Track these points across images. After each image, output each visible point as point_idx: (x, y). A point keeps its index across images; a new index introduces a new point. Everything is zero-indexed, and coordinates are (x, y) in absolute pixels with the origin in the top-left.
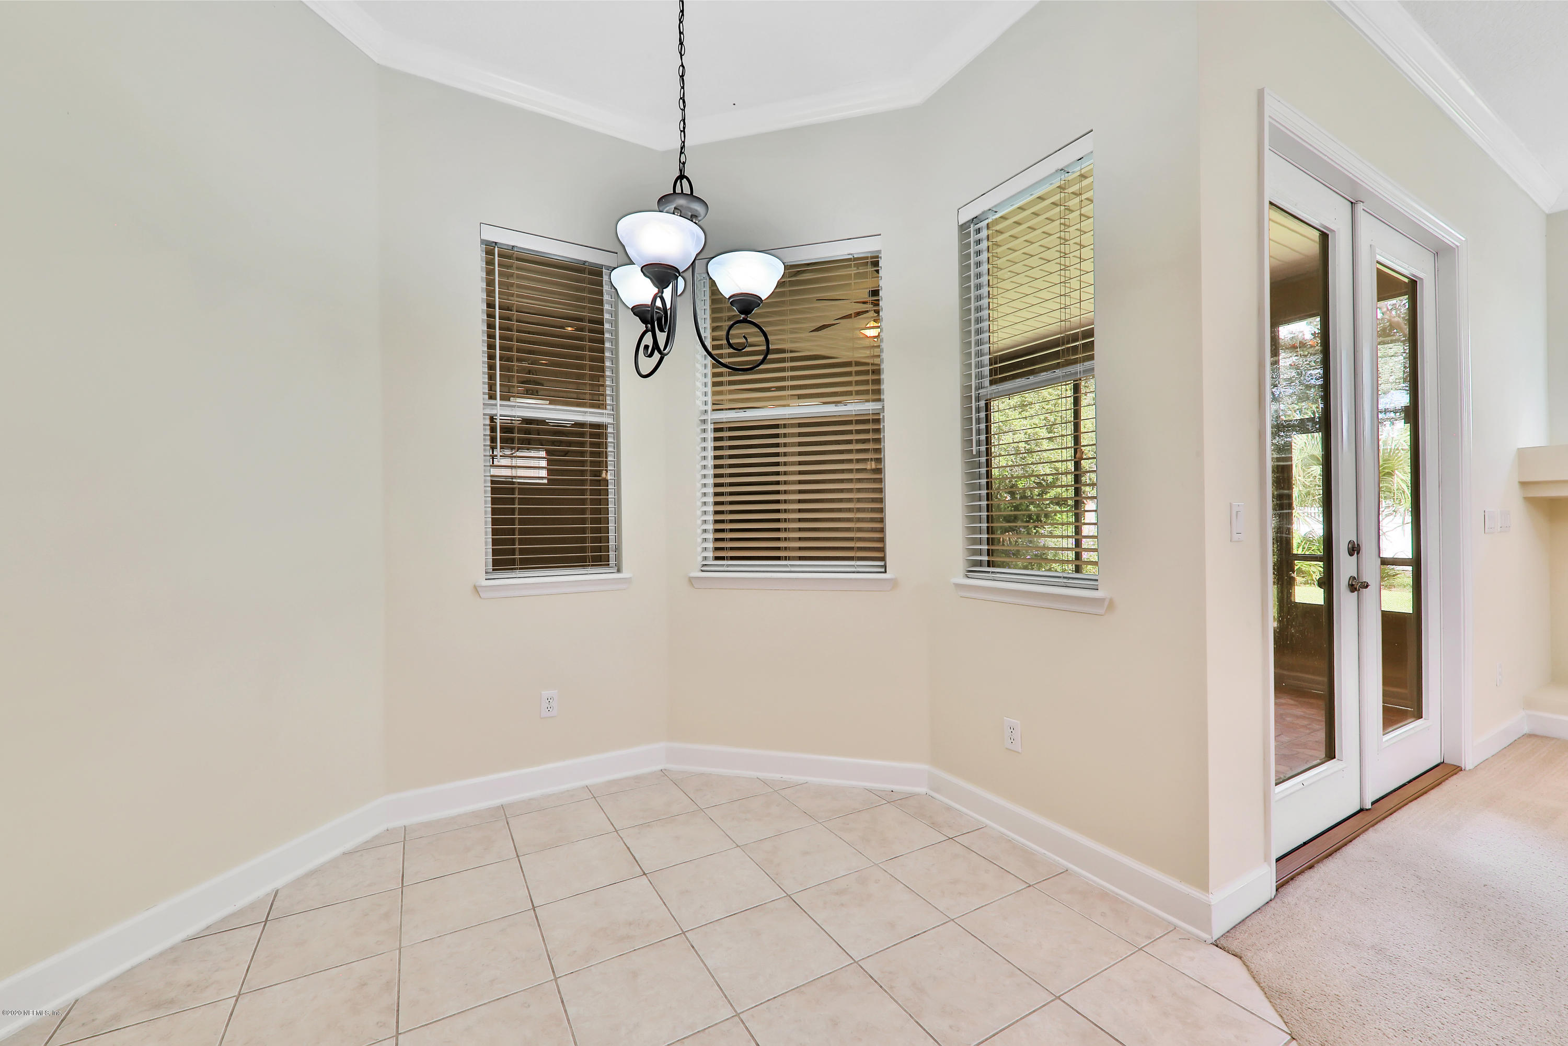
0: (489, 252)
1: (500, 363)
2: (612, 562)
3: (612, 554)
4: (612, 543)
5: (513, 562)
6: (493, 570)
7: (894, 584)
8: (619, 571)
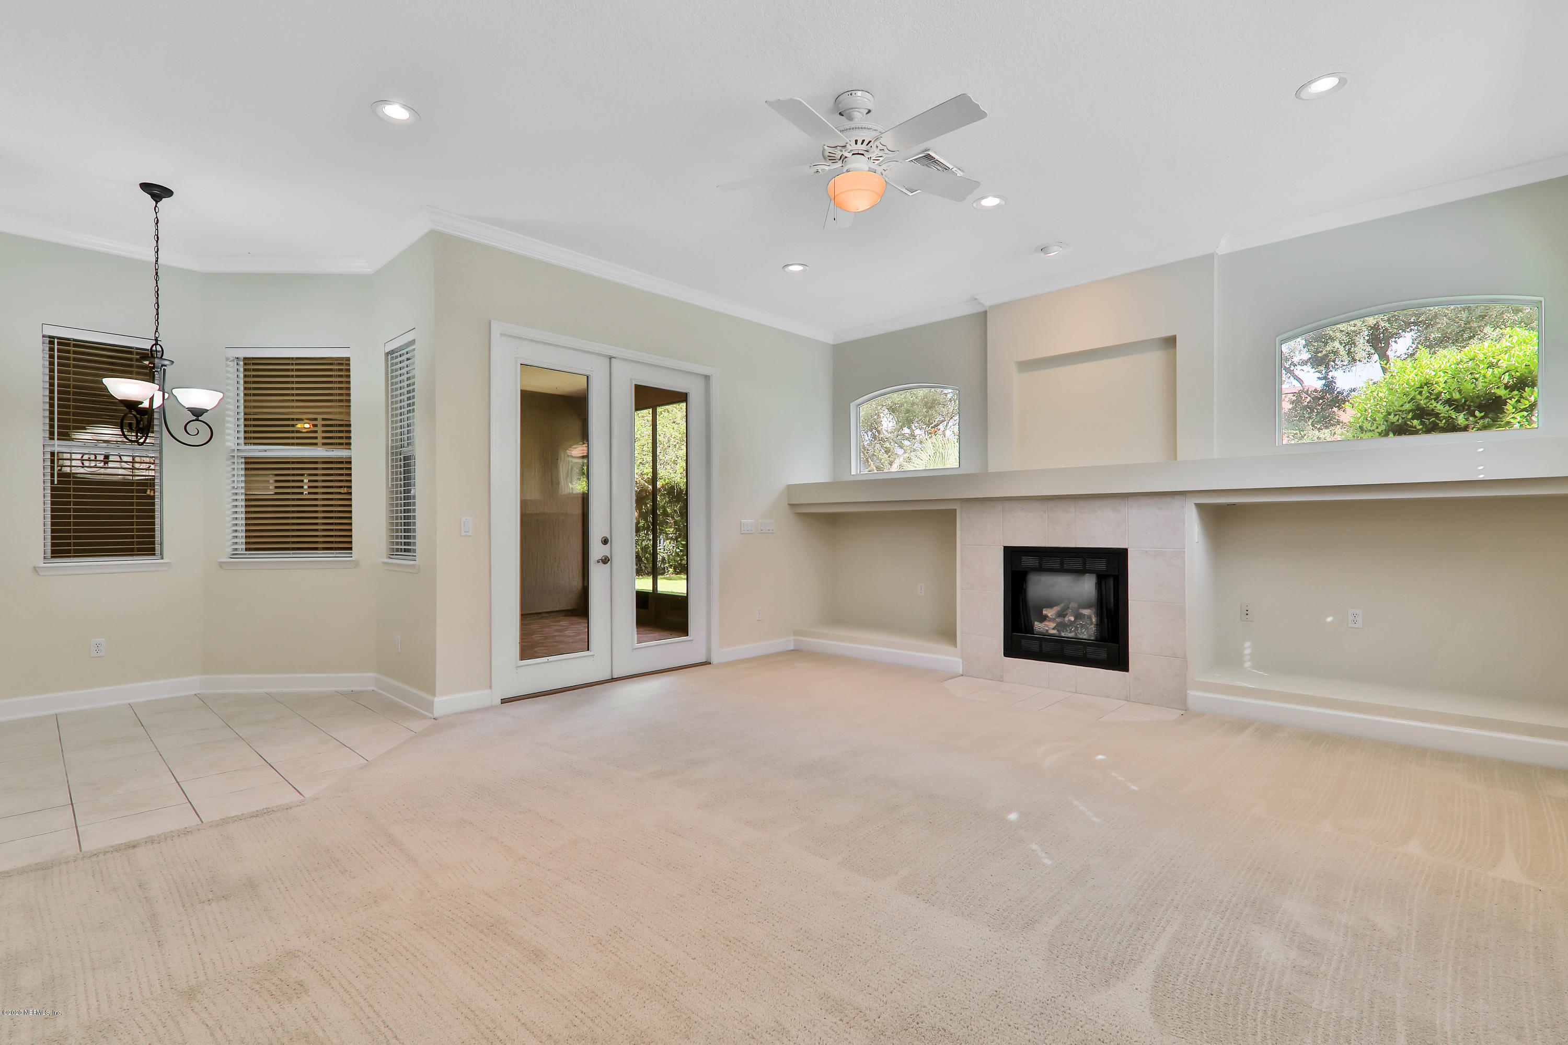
0: (51, 343)
1: (58, 410)
2: (157, 552)
3: (157, 547)
4: (157, 539)
5: (69, 551)
6: (52, 557)
7: (357, 564)
8: (162, 558)
